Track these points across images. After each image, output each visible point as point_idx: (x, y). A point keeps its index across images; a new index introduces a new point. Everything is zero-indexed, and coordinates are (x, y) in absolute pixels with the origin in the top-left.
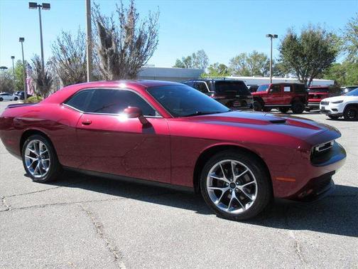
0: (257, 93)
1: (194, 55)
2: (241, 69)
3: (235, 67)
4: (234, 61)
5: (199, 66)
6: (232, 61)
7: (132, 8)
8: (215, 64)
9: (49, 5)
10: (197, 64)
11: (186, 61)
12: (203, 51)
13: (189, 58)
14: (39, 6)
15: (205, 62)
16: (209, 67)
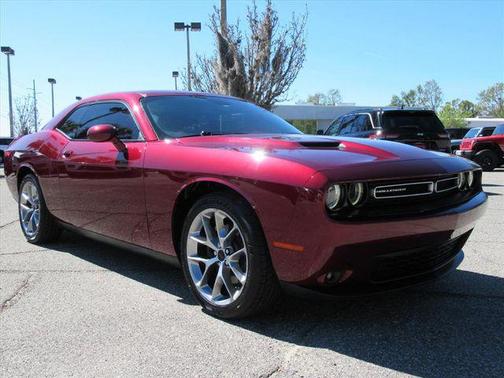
0: (492, 136)
1: (419, 89)
2: (497, 107)
3: (486, 104)
4: (485, 96)
5: (428, 104)
6: (482, 95)
7: (269, 10)
8: (454, 101)
9: (199, 24)
10: (424, 101)
11: (407, 98)
12: (434, 81)
13: (412, 93)
14: (188, 27)
15: (437, 98)
16: (444, 105)
